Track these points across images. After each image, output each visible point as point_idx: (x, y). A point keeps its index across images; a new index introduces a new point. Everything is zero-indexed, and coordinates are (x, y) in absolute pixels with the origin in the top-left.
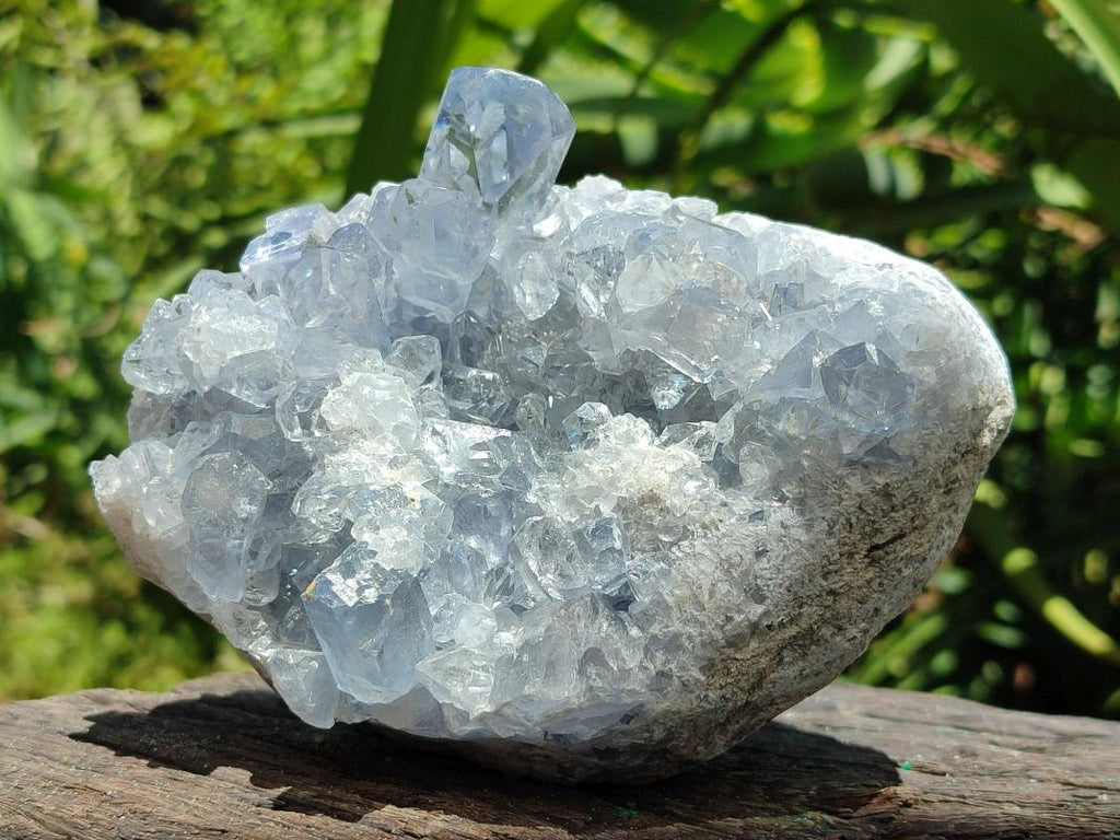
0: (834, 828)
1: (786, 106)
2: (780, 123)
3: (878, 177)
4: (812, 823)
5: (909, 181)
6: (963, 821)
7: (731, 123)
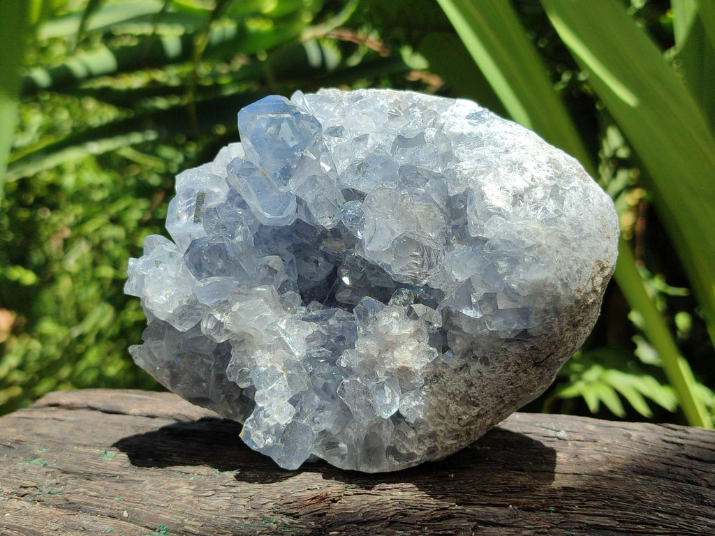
0: (289, 527)
1: (258, 15)
2: (254, 26)
3: (314, 57)
4: (275, 526)
5: (333, 57)
6: (368, 510)
7: (224, 28)
